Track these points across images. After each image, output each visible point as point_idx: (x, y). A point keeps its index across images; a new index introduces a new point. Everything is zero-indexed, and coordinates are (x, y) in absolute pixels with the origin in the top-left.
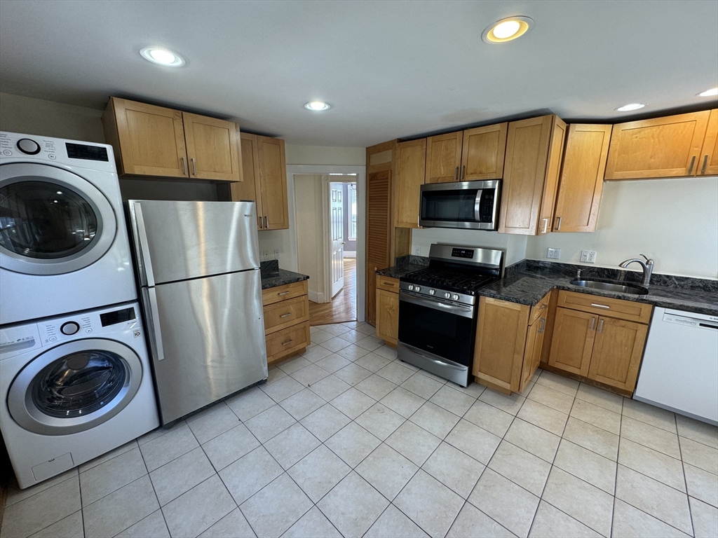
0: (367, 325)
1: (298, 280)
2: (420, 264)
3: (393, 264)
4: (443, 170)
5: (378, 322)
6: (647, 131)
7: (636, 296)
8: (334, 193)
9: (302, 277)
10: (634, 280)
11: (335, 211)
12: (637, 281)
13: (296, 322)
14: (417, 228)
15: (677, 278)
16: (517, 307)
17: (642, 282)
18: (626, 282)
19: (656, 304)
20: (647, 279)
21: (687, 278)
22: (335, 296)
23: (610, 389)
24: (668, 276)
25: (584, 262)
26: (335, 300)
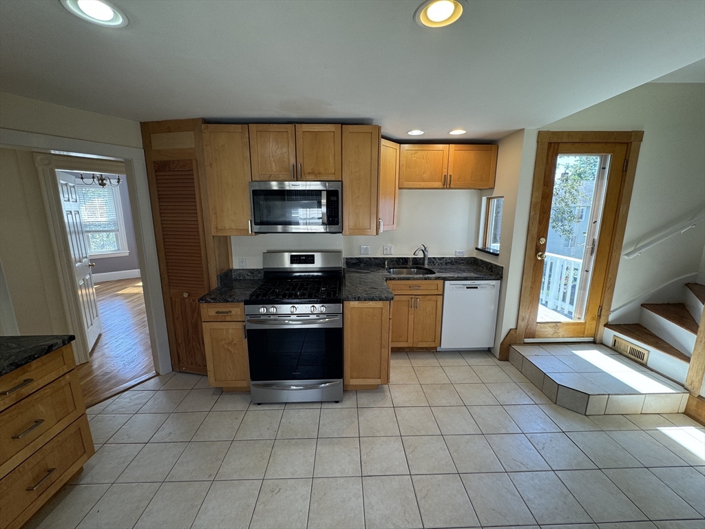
0: (179, 375)
1: (50, 349)
2: (248, 278)
3: (215, 284)
4: (274, 167)
5: (210, 367)
6: (420, 153)
7: (421, 276)
8: (65, 188)
9: (60, 342)
10: (417, 264)
11: (70, 216)
12: (420, 264)
13: (57, 429)
14: (248, 234)
15: (439, 258)
16: (379, 304)
17: (423, 264)
18: (414, 266)
19: (445, 279)
20: (426, 262)
21: (443, 258)
22: (93, 349)
23: (424, 350)
24: (434, 258)
25: (387, 254)
26: (95, 355)
